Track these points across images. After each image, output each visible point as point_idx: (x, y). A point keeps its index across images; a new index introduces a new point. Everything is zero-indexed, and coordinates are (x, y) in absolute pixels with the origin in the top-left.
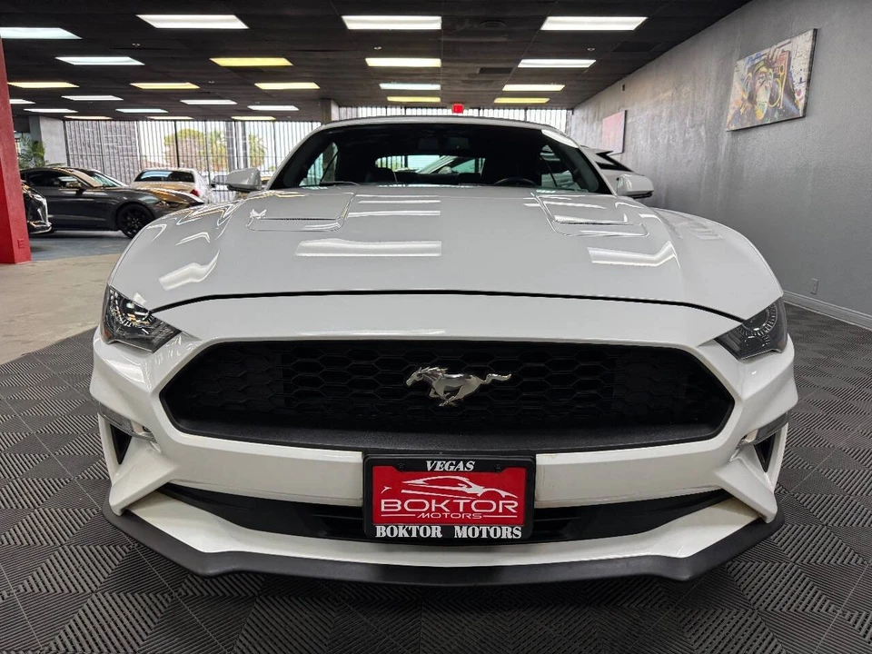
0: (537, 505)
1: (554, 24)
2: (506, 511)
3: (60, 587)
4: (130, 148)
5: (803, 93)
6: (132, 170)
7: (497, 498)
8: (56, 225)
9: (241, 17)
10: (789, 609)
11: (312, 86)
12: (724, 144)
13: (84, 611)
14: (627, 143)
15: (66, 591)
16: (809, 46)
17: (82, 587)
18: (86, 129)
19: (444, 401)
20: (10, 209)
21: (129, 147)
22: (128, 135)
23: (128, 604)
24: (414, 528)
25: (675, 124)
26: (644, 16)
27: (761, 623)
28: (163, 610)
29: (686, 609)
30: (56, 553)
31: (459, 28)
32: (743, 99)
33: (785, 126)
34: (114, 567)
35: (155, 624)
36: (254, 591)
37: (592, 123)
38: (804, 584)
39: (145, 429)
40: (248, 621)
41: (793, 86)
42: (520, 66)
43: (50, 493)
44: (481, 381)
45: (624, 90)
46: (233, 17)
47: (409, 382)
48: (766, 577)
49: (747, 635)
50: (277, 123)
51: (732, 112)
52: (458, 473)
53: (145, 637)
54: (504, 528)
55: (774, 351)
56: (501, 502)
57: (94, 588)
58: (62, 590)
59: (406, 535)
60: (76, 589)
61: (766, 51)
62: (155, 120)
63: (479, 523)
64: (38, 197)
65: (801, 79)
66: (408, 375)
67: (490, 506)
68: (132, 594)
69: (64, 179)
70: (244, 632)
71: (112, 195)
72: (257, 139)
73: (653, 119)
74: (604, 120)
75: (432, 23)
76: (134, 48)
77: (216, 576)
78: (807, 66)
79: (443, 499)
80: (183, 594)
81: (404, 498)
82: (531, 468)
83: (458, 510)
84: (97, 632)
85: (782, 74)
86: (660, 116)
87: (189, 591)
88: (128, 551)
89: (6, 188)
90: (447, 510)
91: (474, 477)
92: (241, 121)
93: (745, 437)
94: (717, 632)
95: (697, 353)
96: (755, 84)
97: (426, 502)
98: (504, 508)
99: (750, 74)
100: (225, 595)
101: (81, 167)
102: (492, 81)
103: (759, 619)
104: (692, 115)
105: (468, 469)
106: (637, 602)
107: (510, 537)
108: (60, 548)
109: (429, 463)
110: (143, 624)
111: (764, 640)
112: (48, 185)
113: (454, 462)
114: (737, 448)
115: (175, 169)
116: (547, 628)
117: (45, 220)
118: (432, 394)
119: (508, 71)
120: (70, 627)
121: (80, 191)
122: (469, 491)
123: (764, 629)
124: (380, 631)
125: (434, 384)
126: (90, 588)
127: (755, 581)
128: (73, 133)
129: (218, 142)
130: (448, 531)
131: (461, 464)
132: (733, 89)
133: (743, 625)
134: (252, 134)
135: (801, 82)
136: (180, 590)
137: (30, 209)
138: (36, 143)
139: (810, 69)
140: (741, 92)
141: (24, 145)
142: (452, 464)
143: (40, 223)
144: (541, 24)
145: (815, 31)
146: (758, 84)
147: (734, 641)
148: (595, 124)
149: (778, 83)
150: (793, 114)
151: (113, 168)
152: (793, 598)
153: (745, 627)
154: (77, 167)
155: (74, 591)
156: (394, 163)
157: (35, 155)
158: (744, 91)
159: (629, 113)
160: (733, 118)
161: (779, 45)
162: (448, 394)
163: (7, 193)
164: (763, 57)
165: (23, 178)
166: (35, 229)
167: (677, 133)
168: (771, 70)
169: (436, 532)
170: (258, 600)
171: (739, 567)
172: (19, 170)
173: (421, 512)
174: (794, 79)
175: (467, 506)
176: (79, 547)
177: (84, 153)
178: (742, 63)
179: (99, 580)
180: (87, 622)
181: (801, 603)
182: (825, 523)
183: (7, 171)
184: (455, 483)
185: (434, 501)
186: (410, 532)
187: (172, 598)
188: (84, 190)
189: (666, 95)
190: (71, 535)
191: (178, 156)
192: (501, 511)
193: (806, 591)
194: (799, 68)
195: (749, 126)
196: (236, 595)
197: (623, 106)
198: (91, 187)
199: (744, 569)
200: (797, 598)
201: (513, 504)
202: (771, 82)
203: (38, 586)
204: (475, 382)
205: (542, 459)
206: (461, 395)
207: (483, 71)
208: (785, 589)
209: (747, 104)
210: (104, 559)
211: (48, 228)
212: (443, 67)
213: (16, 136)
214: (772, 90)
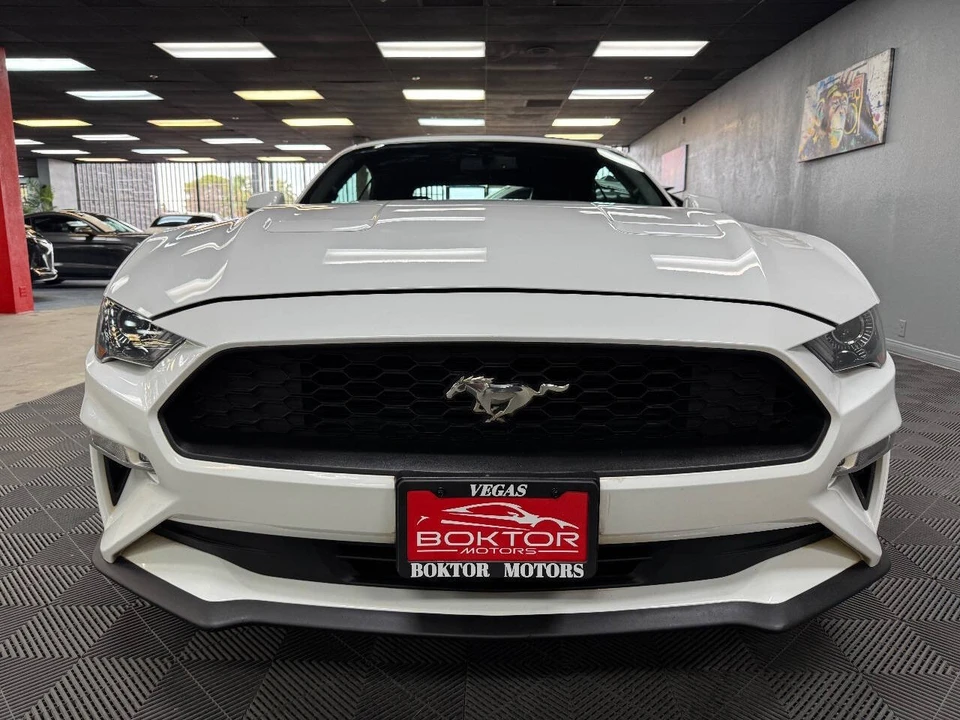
0: (602, 540)
1: (608, 49)
2: (565, 545)
3: (42, 651)
4: (147, 194)
5: (882, 119)
6: (148, 217)
7: (555, 529)
8: (63, 274)
9: (269, 45)
10: (899, 671)
11: (345, 122)
12: (796, 179)
13: (68, 678)
14: (688, 180)
15: (49, 656)
16: (886, 66)
17: (67, 651)
18: (99, 173)
19: (490, 416)
20: (11, 253)
21: (146, 192)
22: (145, 179)
23: (121, 671)
24: (456, 566)
25: (742, 157)
26: (705, 40)
27: (867, 687)
28: (161, 677)
29: (778, 672)
30: (40, 614)
31: (503, 55)
32: (815, 127)
33: (862, 154)
34: (106, 629)
35: (150, 692)
36: (269, 654)
37: (650, 161)
38: (914, 643)
39: (142, 457)
40: (261, 688)
41: (871, 111)
42: (571, 97)
43: (38, 549)
44: (535, 393)
45: (684, 123)
46: (258, 45)
47: (449, 394)
48: (870, 635)
49: (852, 701)
50: (307, 165)
51: (804, 141)
52: (508, 499)
53: (138, 706)
54: (563, 566)
55: (873, 366)
56: (559, 534)
57: (81, 653)
58: (44, 655)
59: (447, 575)
60: (60, 654)
61: (840, 74)
62: (174, 162)
63: (533, 559)
64: (45, 243)
65: (879, 102)
66: (448, 386)
67: (546, 539)
68: (126, 659)
69: (72, 224)
70: (255, 701)
71: (124, 241)
72: (285, 185)
73: (717, 152)
74: (663, 157)
75: (474, 50)
76: (152, 81)
77: (223, 629)
78: (885, 88)
79: (491, 531)
80: (186, 658)
81: (444, 530)
82: (594, 493)
83: (508, 545)
84: (82, 702)
85: (857, 98)
86: (724, 149)
87: (192, 655)
88: (123, 610)
89: (8, 230)
90: (495, 544)
91: (527, 504)
92: (268, 162)
93: (843, 463)
94: (815, 698)
95: (786, 356)
96: (828, 109)
97: (470, 535)
98: (562, 541)
99: (823, 100)
100: (234, 659)
101: (93, 212)
102: (540, 116)
103: (865, 684)
104: (760, 147)
105: (520, 493)
106: (720, 665)
107: (570, 575)
108: (45, 609)
109: (473, 487)
110: (137, 693)
111: (872, 707)
112: (55, 231)
113: (503, 486)
114: (834, 475)
115: (196, 214)
116: (615, 695)
117: (51, 267)
118: (476, 409)
119: (557, 103)
120: (50, 696)
121: (91, 236)
122: (521, 521)
123: (871, 694)
124: (417, 699)
125: (479, 396)
126: (77, 652)
127: (857, 641)
128: (85, 177)
129: (243, 189)
130: (496, 568)
131: (512, 487)
132: (804, 116)
133: (846, 690)
134: (280, 181)
135: (879, 106)
136: (183, 654)
137: (34, 255)
138: (44, 187)
139: (889, 91)
140: (813, 120)
141: (31, 189)
142: (500, 489)
143: (45, 271)
144: (594, 49)
145: (893, 50)
146: (832, 110)
147: (837, 707)
148: (653, 161)
149: (853, 108)
150: (871, 140)
151: (128, 215)
152: (903, 660)
153: (848, 692)
154: (88, 211)
155: (57, 655)
156: (434, 192)
157: (42, 200)
158: (816, 118)
159: (690, 148)
160: (806, 147)
161: (854, 67)
162: (495, 408)
163: (9, 236)
164: (836, 81)
165: (27, 221)
166: (39, 277)
167: (744, 167)
168: (845, 95)
169: (482, 570)
170: (273, 665)
171: (838, 625)
172: (23, 215)
173: (465, 547)
174: (872, 103)
175: (519, 540)
176: (67, 608)
177: (96, 199)
178: (813, 89)
179: (88, 644)
180: (71, 691)
181: (912, 665)
182: (933, 576)
183: (9, 213)
184: (504, 511)
185: (479, 533)
186: (451, 571)
187: (172, 663)
188: (95, 236)
189: (731, 126)
190: (58, 594)
191: (198, 200)
192: (559, 544)
193: (917, 651)
194: (877, 90)
195: (823, 155)
196: (247, 659)
197: (684, 140)
198: (102, 232)
199: (844, 627)
200: (908, 659)
201: (573, 537)
202: (846, 107)
203: (16, 651)
204: (526, 394)
205: (607, 483)
206: (510, 410)
207: (531, 103)
208: (892, 650)
209: (821, 132)
210: (95, 621)
211: (54, 276)
212: (487, 100)
213: (21, 181)
214: (847, 115)
